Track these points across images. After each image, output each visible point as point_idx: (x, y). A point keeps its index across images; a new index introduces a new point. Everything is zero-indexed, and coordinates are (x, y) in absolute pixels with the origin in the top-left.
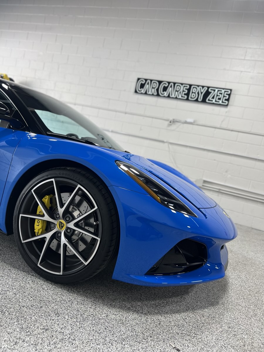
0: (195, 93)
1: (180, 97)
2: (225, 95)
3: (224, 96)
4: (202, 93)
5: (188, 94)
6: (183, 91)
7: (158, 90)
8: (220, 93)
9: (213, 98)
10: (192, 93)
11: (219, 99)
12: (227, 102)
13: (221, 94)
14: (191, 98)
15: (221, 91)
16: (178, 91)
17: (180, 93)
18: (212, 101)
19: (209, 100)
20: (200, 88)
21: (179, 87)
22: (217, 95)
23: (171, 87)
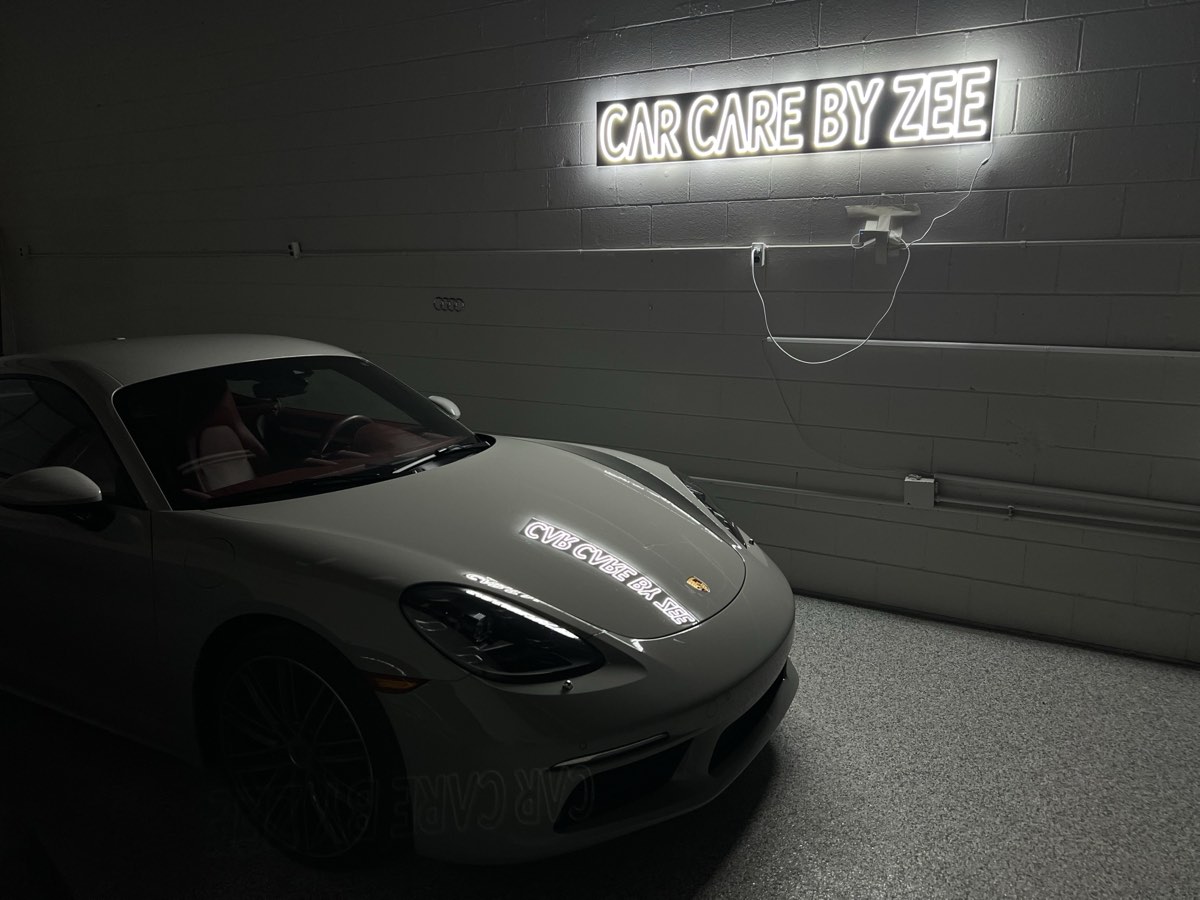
0: (834, 114)
1: (777, 146)
2: (969, 95)
3: (965, 101)
4: (863, 108)
5: (806, 127)
6: (785, 118)
7: (682, 137)
8: (944, 91)
9: (917, 118)
10: (824, 115)
11: (946, 117)
12: (983, 123)
13: (951, 91)
14: (822, 139)
15: (948, 79)
16: (763, 124)
17: (773, 127)
18: (914, 133)
19: (900, 132)
20: (854, 89)
21: (765, 104)
22: (934, 104)
23: (732, 110)
